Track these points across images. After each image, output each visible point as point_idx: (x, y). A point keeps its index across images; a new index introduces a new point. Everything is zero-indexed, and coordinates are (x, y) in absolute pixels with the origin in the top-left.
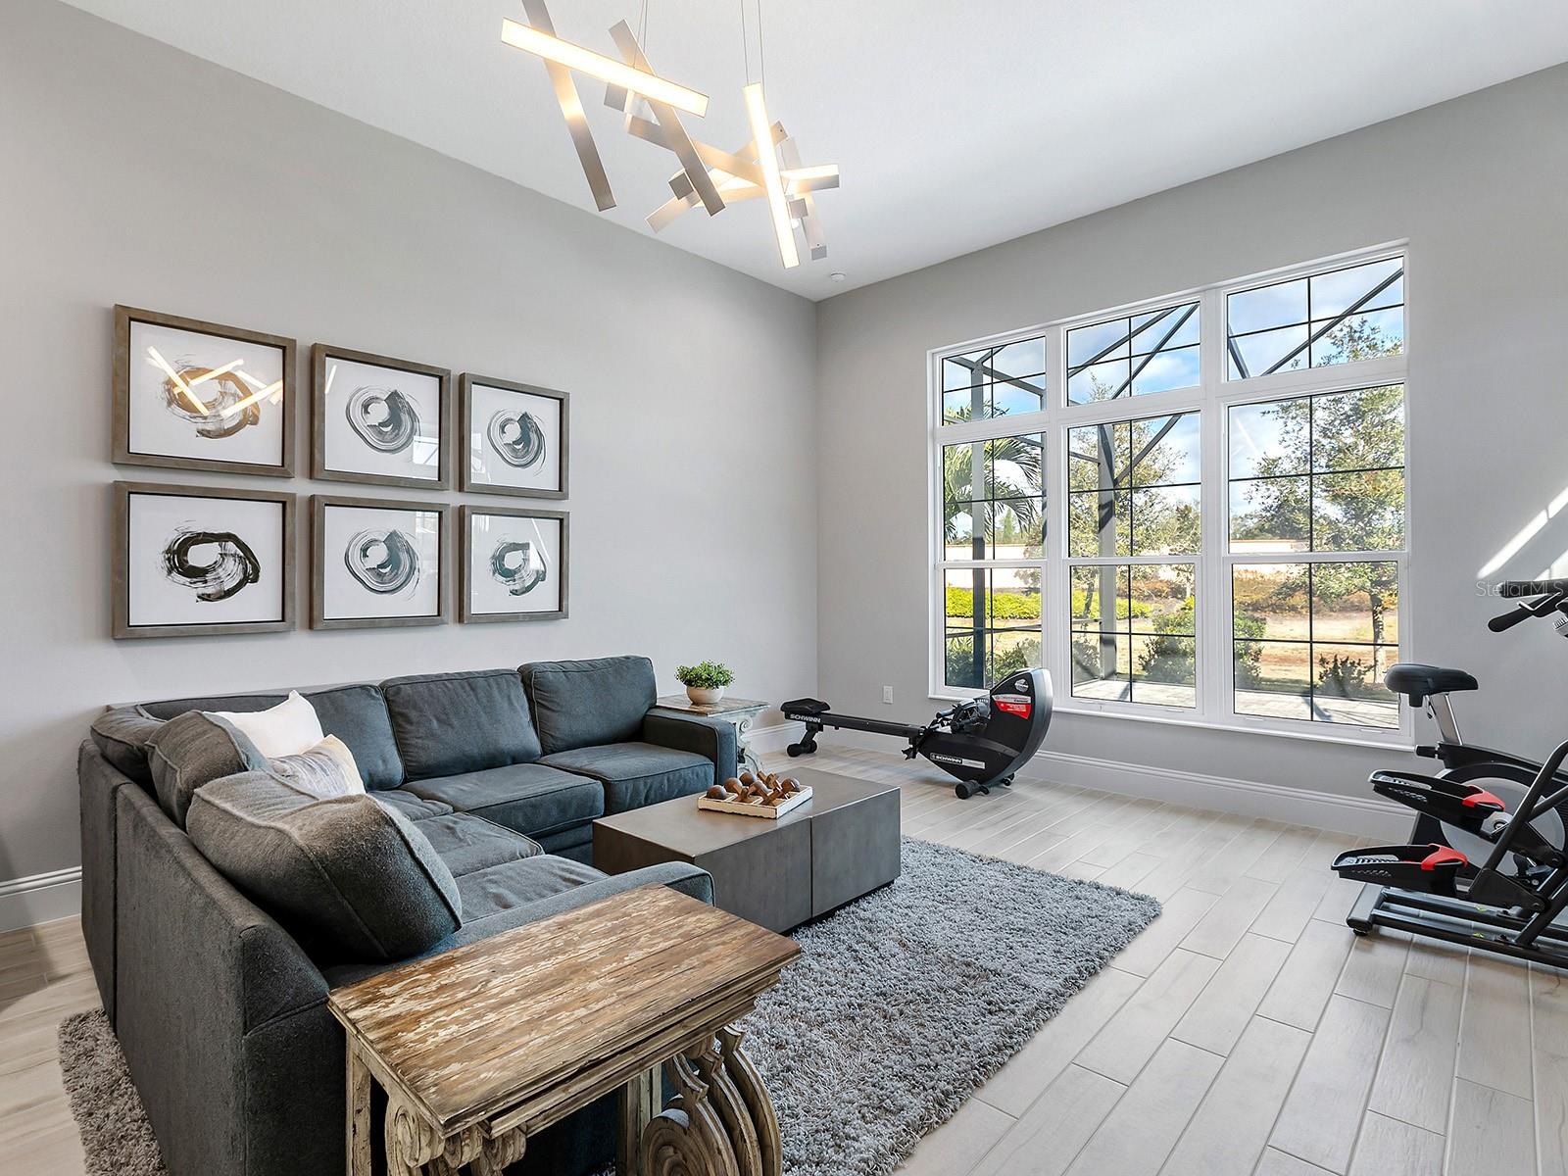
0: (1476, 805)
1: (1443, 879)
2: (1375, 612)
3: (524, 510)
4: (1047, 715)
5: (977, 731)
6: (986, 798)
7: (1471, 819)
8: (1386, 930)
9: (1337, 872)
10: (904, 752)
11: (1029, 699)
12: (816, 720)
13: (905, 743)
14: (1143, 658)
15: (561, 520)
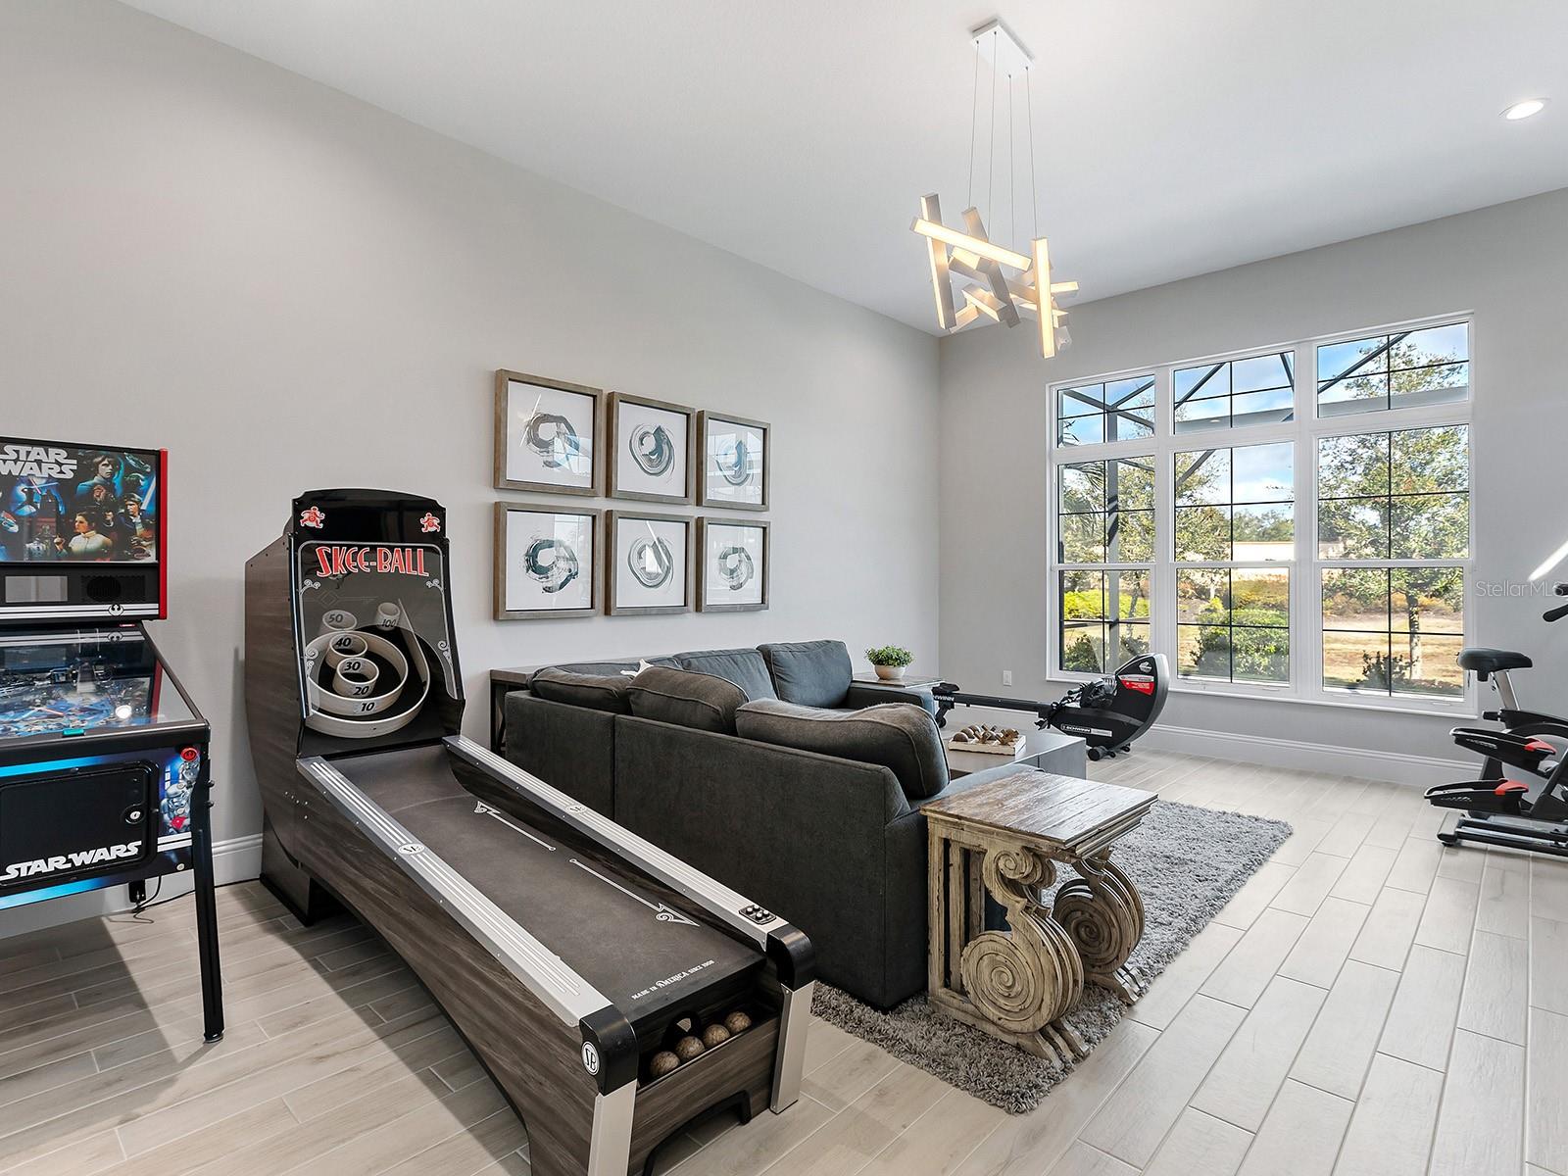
0: (1535, 750)
1: (1512, 803)
2: (1411, 614)
3: (740, 521)
4: (1165, 692)
5: (1103, 706)
6: (1113, 760)
7: (1530, 760)
8: (1466, 843)
9: (1429, 800)
10: (1037, 724)
11: (1152, 679)
12: (949, 699)
13: (1035, 716)
14: (1195, 654)
15: (764, 529)
